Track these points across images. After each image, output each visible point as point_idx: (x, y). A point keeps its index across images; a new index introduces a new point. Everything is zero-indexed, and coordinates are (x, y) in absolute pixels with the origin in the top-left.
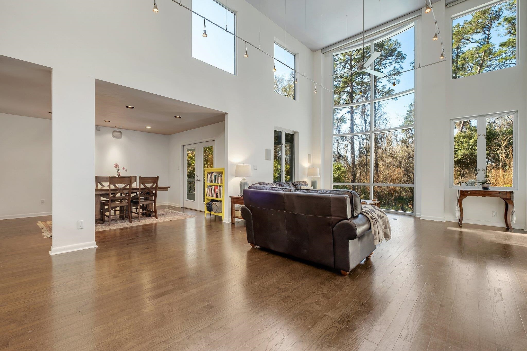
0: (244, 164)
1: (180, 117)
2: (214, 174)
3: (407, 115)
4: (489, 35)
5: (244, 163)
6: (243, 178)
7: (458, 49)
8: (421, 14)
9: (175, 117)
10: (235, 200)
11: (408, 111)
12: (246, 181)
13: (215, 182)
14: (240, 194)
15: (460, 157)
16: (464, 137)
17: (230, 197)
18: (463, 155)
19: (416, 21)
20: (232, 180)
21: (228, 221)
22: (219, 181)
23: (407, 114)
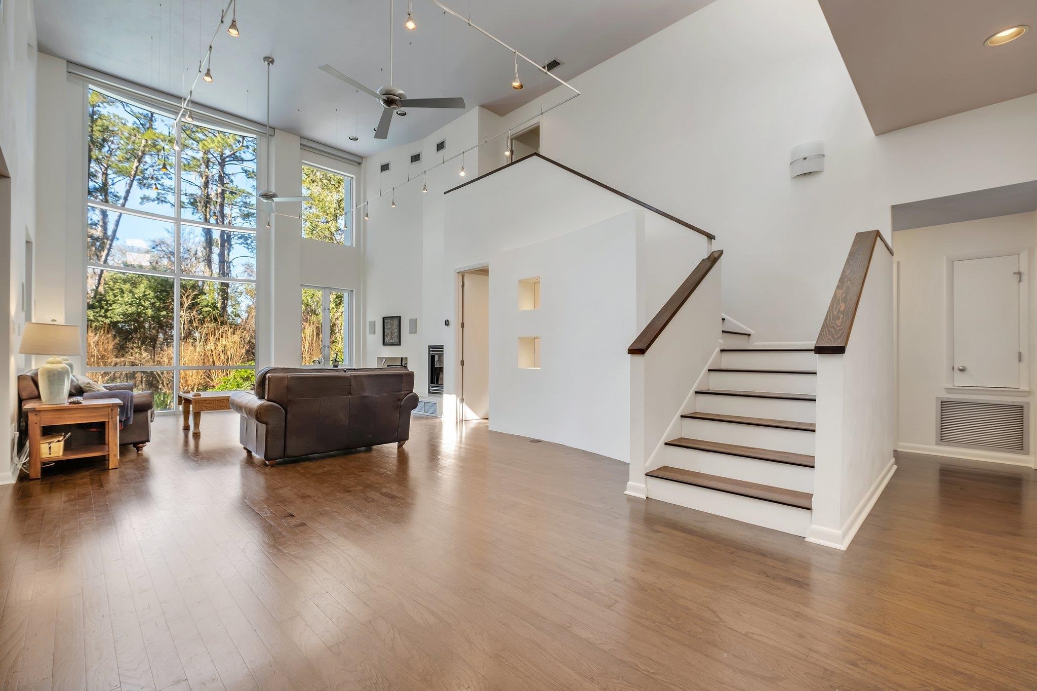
6: (51, 359)
8: (271, 134)
18: (125, 314)
19: (259, 136)
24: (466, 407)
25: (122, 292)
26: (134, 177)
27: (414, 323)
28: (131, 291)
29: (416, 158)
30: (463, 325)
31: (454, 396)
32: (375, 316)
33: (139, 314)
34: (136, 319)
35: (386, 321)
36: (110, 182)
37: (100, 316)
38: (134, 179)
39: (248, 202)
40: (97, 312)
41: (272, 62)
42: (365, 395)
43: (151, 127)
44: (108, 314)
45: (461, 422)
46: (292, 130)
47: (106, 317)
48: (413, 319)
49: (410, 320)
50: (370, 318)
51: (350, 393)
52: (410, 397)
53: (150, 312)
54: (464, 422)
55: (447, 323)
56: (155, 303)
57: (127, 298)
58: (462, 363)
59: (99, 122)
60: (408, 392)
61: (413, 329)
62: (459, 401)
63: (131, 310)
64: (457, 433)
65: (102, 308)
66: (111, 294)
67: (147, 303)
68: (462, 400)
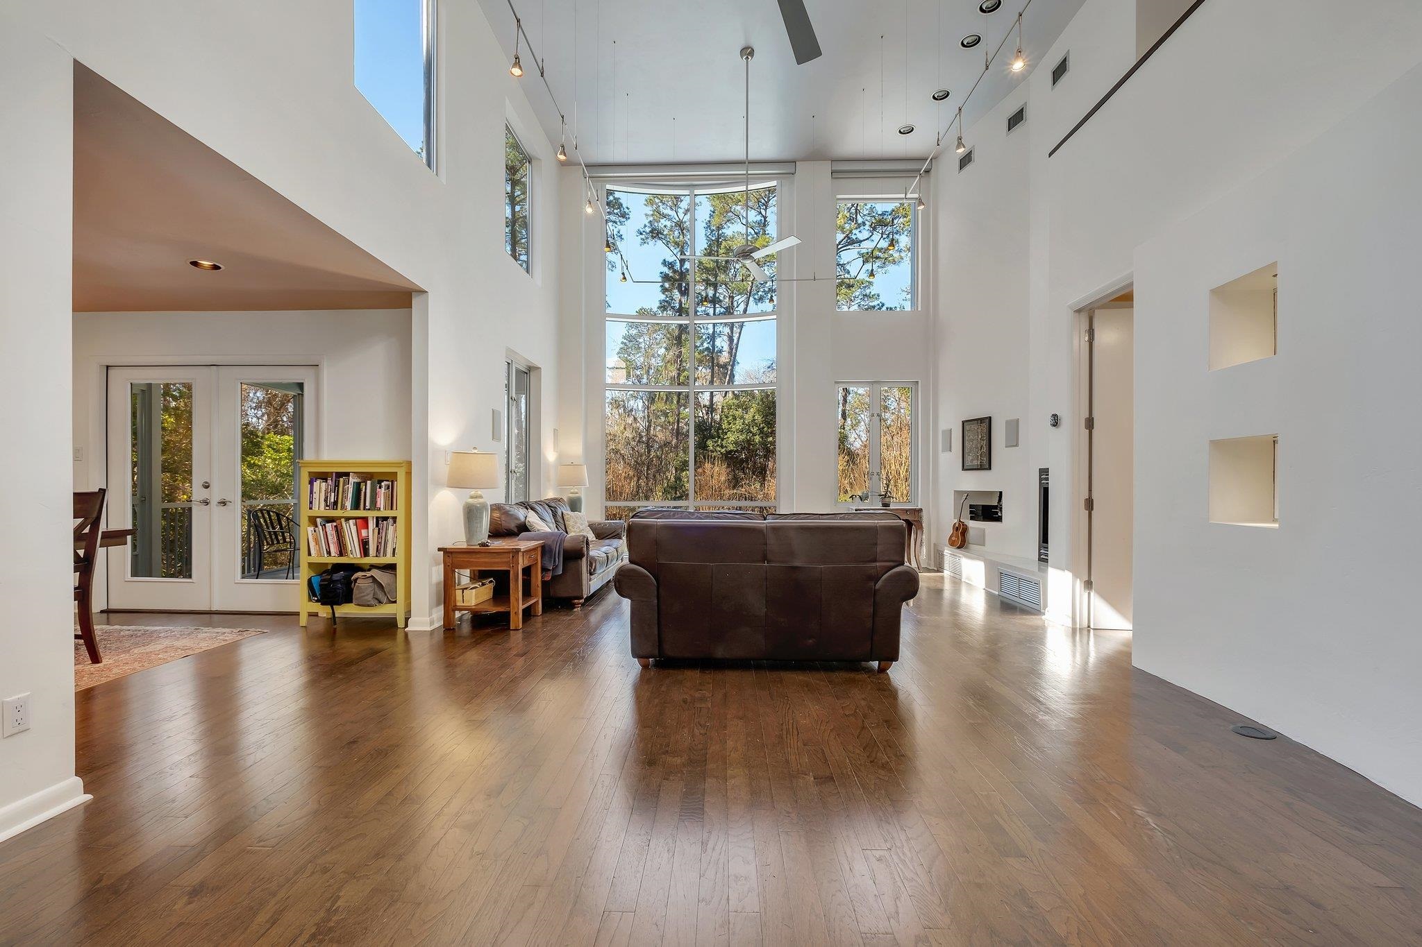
0: (476, 451)
1: (216, 267)
2: (353, 479)
3: (622, 346)
4: (765, 218)
5: (475, 448)
6: (473, 492)
7: (719, 228)
8: (793, 171)
9: (195, 264)
10: (452, 558)
11: (624, 338)
12: (481, 500)
13: (356, 506)
14: (464, 539)
15: (731, 447)
16: (738, 406)
17: (439, 550)
18: (736, 443)
19: (780, 181)
20: (437, 496)
21: (432, 623)
22: (381, 501)
23: (622, 343)
24: (1097, 602)
25: (735, 419)
26: (750, 294)
27: (1013, 428)
28: (742, 418)
29: (1016, 119)
30: (1090, 423)
31: (1068, 575)
32: (950, 419)
33: (749, 442)
34: (747, 445)
35: (967, 427)
36: (735, 304)
37: (718, 445)
38: (750, 296)
39: (868, 294)
40: (716, 442)
41: (752, 53)
42: (797, 564)
43: (764, 233)
44: (724, 443)
45: (1086, 633)
46: (816, 155)
47: (722, 447)
48: (1012, 421)
49: (1007, 422)
50: (943, 425)
51: (764, 558)
52: (899, 574)
53: (757, 438)
54: (1092, 630)
55: (1056, 422)
56: (763, 428)
57: (739, 424)
58: (1089, 504)
59: (724, 243)
60: (892, 564)
61: (1013, 441)
62: (1079, 585)
63: (742, 437)
64: (1074, 656)
65: (719, 437)
66: (726, 421)
67: (756, 429)
68: (1089, 584)
